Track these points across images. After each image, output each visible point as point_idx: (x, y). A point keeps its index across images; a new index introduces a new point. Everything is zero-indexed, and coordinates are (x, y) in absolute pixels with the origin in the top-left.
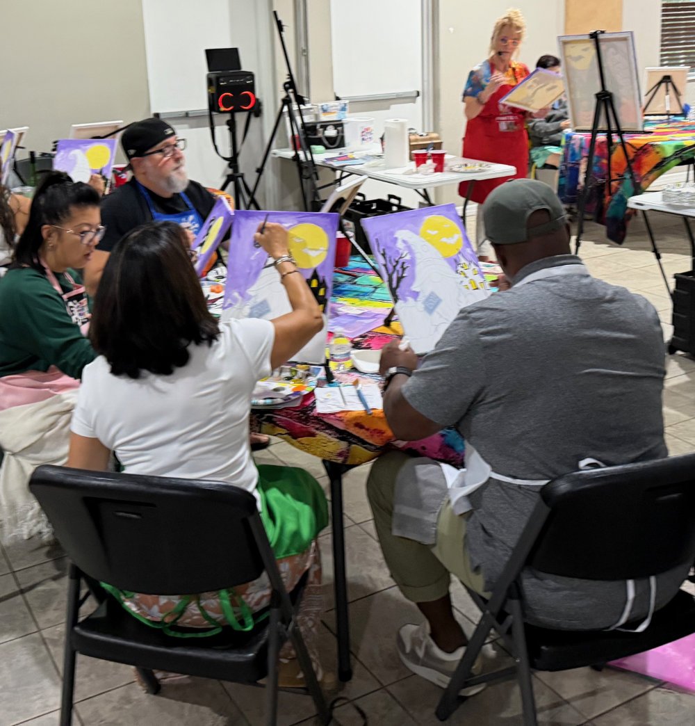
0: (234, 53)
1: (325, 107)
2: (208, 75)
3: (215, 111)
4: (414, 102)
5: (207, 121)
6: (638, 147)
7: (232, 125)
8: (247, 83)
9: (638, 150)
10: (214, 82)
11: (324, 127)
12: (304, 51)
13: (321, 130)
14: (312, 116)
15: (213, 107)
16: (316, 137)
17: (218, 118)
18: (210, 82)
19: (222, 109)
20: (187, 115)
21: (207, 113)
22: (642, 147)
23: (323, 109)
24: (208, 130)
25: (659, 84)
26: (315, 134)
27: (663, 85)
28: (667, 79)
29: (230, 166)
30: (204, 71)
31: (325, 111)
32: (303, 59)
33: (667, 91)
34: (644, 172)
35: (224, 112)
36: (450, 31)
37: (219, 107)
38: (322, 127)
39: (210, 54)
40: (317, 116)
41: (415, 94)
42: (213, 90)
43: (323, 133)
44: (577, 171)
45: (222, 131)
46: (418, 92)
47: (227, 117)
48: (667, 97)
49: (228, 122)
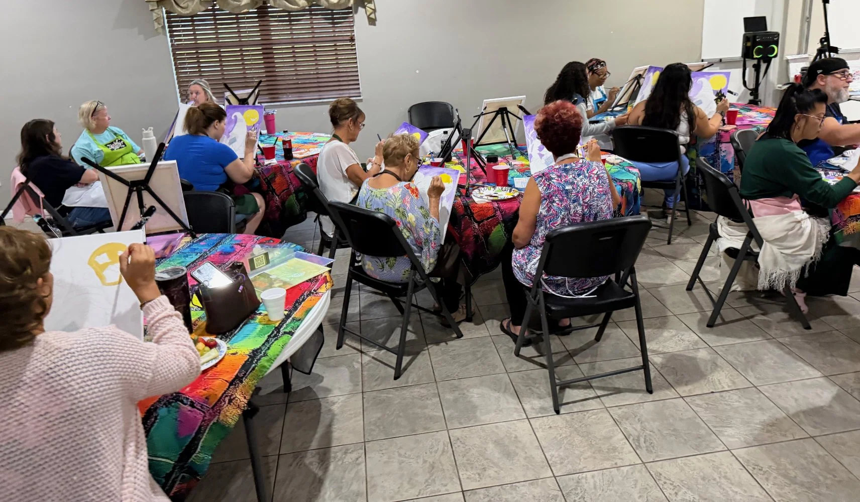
0: (762, 20)
2: (744, 35)
3: (748, 57)
5: (742, 63)
7: (757, 68)
8: (774, 39)
10: (751, 39)
12: (808, 18)
15: (747, 53)
17: (750, 63)
18: (746, 39)
19: (755, 56)
20: (721, 60)
21: (742, 59)
24: (741, 70)
29: (751, 94)
30: (741, 31)
32: (806, 24)
35: (756, 58)
37: (753, 55)
39: (747, 21)
42: (748, 43)
45: (750, 71)
47: (755, 62)
49: (754, 66)
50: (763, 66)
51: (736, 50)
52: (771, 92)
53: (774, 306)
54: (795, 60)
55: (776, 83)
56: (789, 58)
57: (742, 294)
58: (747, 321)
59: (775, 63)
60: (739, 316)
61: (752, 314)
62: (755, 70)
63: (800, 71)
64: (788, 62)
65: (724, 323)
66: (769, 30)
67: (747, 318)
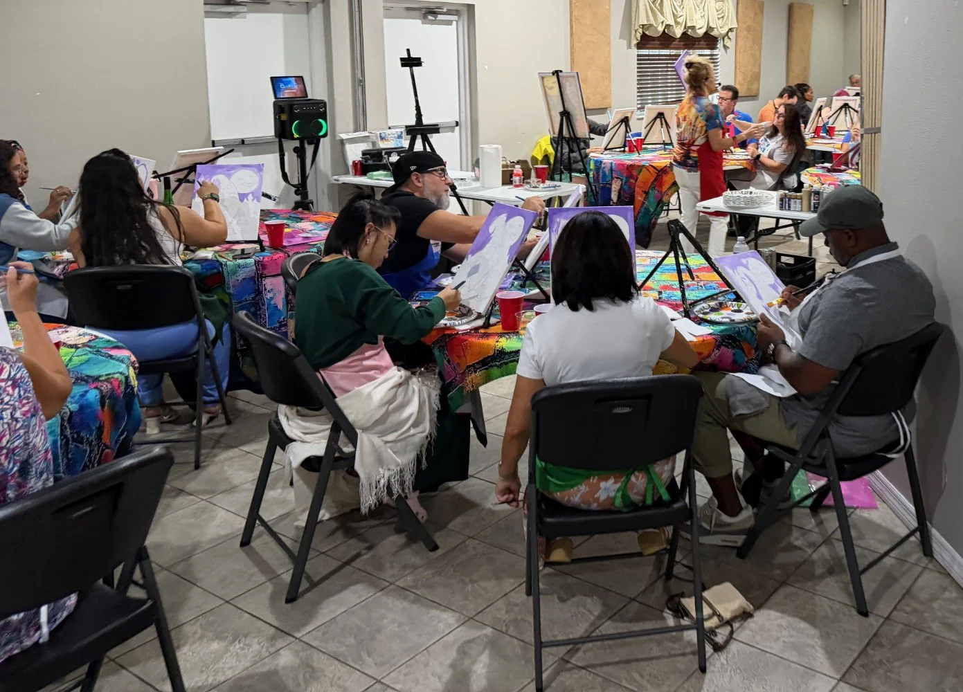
0: (299, 80)
1: (383, 135)
2: (274, 103)
3: (285, 138)
4: (453, 132)
6: (659, 169)
7: (300, 152)
8: (319, 110)
9: (659, 171)
10: (287, 109)
11: (389, 153)
12: (361, 81)
13: (386, 156)
14: (370, 144)
15: (282, 131)
16: (382, 163)
17: (289, 146)
19: (296, 136)
20: (243, 142)
21: (277, 140)
22: (662, 169)
23: (380, 136)
24: (277, 156)
25: (655, 119)
26: (381, 161)
27: (658, 120)
28: (661, 115)
29: (297, 192)
31: (382, 138)
33: (662, 124)
34: (665, 189)
35: (297, 139)
36: (485, 69)
37: (292, 134)
38: (386, 153)
39: (274, 81)
40: (374, 143)
41: (455, 125)
42: (284, 117)
43: (388, 159)
44: (610, 190)
45: (291, 157)
46: (457, 124)
47: (297, 144)
48: (662, 129)
49: (296, 150)
50: (309, 150)
51: (266, 127)
52: (325, 187)
53: (383, 528)
54: (353, 141)
55: (330, 175)
56: (344, 136)
57: (334, 525)
58: (348, 568)
59: (325, 144)
60: (334, 564)
61: (353, 553)
62: (298, 156)
63: (361, 156)
64: (342, 142)
65: (314, 585)
66: (310, 97)
67: (348, 563)
